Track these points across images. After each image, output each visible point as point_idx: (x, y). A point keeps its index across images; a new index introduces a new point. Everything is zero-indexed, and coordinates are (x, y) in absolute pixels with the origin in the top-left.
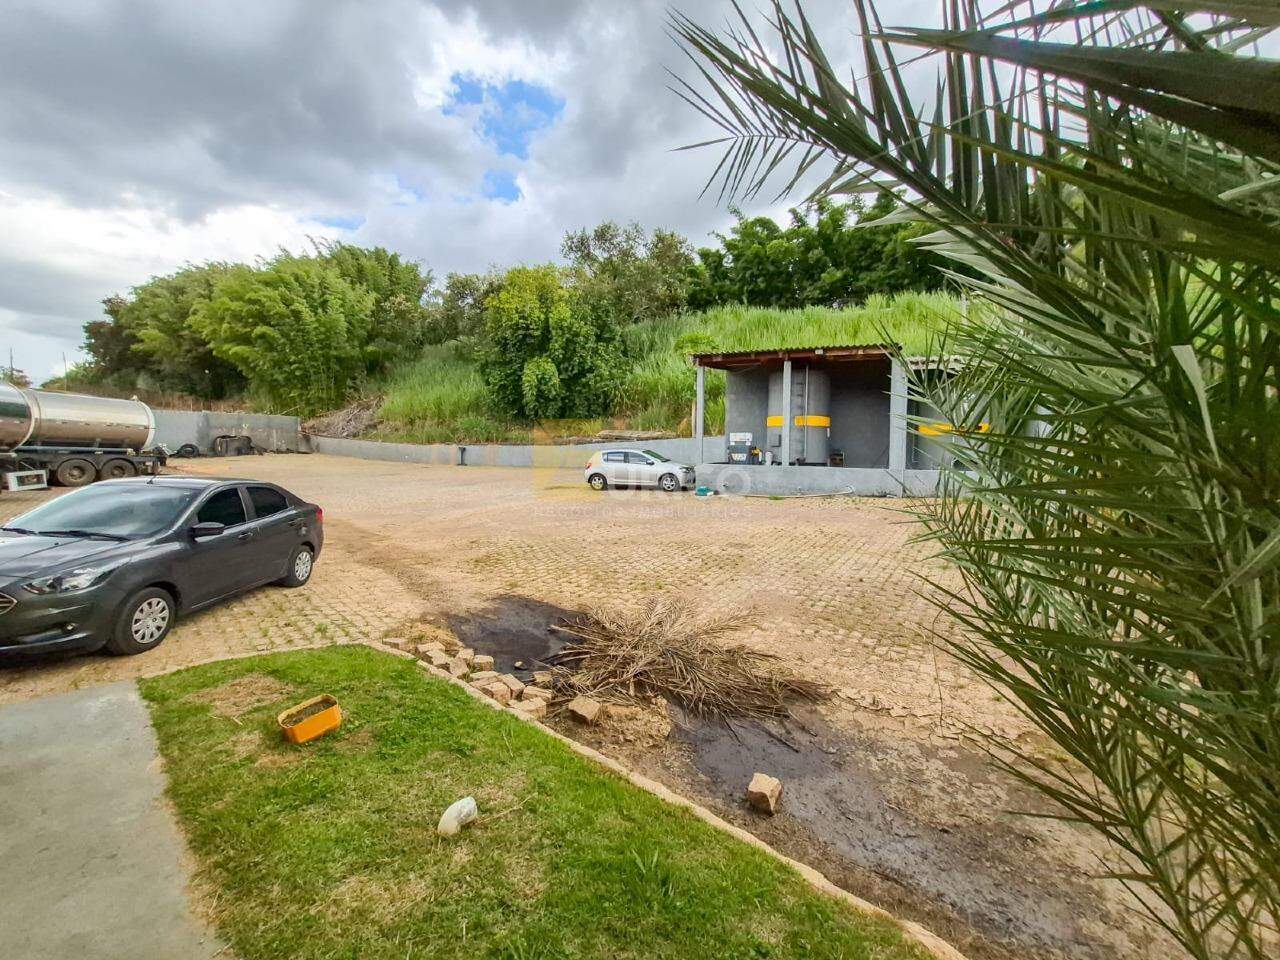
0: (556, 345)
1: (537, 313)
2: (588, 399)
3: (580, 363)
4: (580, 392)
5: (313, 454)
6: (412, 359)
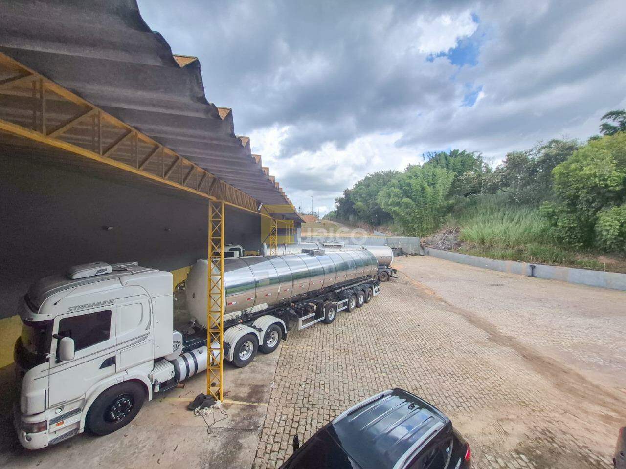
5: (427, 256)
6: (474, 203)
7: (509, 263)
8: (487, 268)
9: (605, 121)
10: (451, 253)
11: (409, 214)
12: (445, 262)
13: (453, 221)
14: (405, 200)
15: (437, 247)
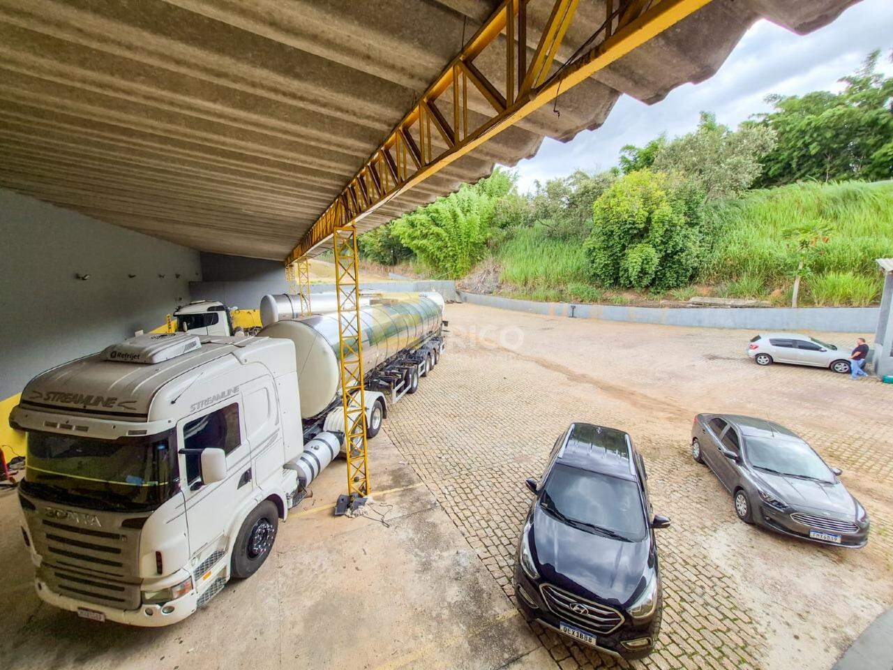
0: (657, 233)
1: (642, 212)
2: (677, 272)
3: (673, 246)
4: (670, 267)
5: (464, 304)
6: (510, 237)
7: (552, 305)
8: (531, 312)
9: (623, 154)
10: (493, 298)
11: (440, 249)
12: (487, 309)
13: (491, 258)
14: (435, 229)
15: (476, 291)
